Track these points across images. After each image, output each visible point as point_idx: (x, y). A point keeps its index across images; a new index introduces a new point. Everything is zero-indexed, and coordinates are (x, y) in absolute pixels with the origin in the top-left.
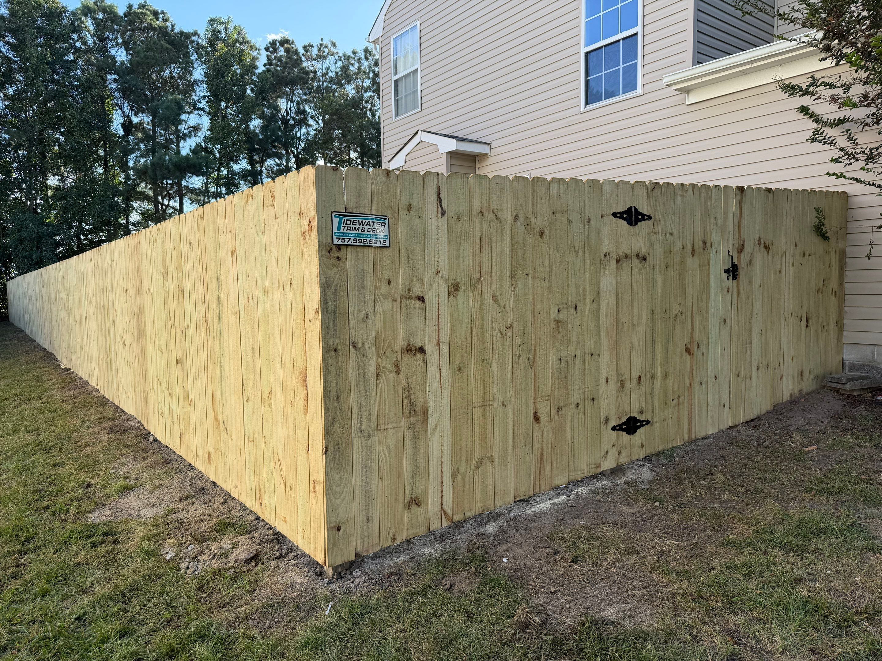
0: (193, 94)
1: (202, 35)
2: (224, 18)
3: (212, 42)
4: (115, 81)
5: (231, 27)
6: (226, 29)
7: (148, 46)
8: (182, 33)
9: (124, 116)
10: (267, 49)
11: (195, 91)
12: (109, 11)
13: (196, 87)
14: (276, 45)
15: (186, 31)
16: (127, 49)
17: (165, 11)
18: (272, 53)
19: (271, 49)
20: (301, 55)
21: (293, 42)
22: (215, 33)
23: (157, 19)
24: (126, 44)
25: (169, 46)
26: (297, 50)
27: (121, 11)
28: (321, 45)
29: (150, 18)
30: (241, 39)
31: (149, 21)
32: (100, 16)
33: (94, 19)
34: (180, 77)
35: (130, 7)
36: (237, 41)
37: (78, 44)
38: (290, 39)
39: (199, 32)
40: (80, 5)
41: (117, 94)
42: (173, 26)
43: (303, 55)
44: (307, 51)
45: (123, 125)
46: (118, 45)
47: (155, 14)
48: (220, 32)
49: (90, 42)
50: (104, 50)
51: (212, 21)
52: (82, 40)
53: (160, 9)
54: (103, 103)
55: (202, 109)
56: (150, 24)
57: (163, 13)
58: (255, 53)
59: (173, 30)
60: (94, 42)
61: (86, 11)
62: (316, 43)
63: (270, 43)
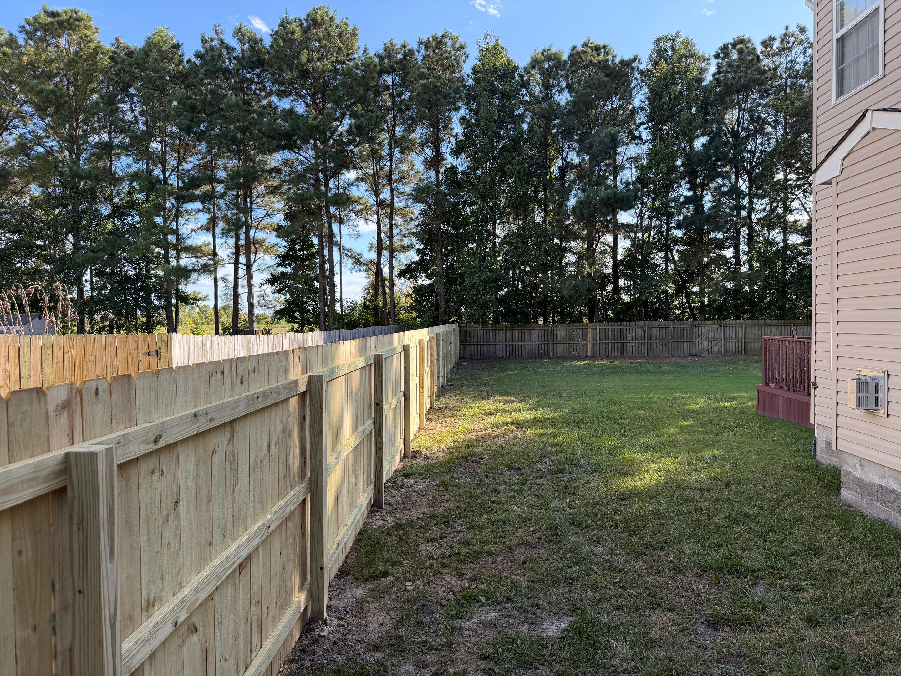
0: (632, 123)
1: (644, 59)
3: (656, 64)
4: (557, 125)
5: (678, 42)
6: (673, 46)
7: (590, 83)
8: (622, 62)
9: (563, 159)
10: (717, 56)
11: (634, 120)
12: (554, 58)
13: (636, 115)
14: (727, 48)
15: (626, 58)
16: (570, 91)
17: (606, 43)
18: (723, 59)
19: (721, 55)
20: (759, 52)
22: (661, 52)
23: (599, 54)
25: (607, 79)
26: (754, 49)
27: (565, 56)
28: (786, 35)
30: (688, 53)
31: (590, 57)
32: (547, 65)
33: (540, 69)
34: (621, 107)
35: (574, 48)
36: (683, 55)
37: (527, 98)
39: (640, 57)
40: (529, 60)
41: (560, 138)
42: (614, 57)
43: (761, 52)
44: (766, 47)
45: (561, 168)
46: (561, 90)
47: (597, 49)
48: (665, 50)
49: (537, 93)
50: (548, 97)
51: (658, 41)
52: (531, 93)
53: (601, 43)
54: (545, 149)
55: (640, 138)
56: (591, 61)
57: (605, 46)
59: (613, 61)
60: (541, 92)
61: (535, 63)
62: (778, 33)
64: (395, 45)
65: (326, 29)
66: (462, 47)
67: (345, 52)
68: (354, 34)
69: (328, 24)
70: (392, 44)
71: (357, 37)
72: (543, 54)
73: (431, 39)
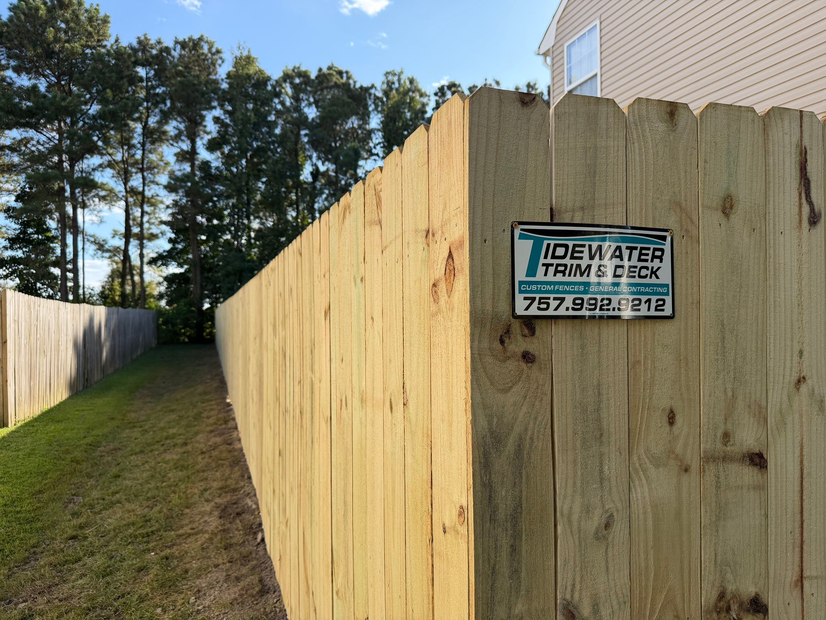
0: (370, 141)
1: (379, 88)
2: (397, 70)
3: (386, 93)
4: (306, 135)
5: (404, 77)
6: (399, 80)
7: (334, 102)
8: (361, 88)
9: (312, 165)
10: (436, 94)
11: (371, 140)
12: (304, 75)
13: (373, 135)
14: (444, 89)
15: (365, 85)
16: (317, 107)
17: (348, 70)
18: (440, 97)
19: (439, 94)
21: (459, 86)
22: (390, 84)
23: (342, 78)
24: (316, 102)
25: (350, 100)
27: (313, 75)
29: (335, 78)
30: (413, 88)
31: (334, 79)
32: (297, 81)
33: (291, 83)
34: (360, 127)
35: (320, 70)
36: (409, 90)
37: (279, 107)
38: (457, 83)
39: (375, 85)
40: (281, 74)
41: (307, 146)
42: (355, 82)
45: (312, 173)
46: (310, 105)
47: (340, 73)
48: (393, 83)
49: (288, 103)
50: (298, 109)
51: (387, 74)
52: (282, 103)
53: (344, 69)
54: (297, 155)
55: (377, 155)
56: (336, 83)
57: (347, 72)
58: (425, 100)
59: (354, 86)
60: (291, 103)
61: (287, 77)
63: (439, 89)
64: (150, 40)
65: (73, 11)
66: (218, 52)
67: (96, 38)
68: (105, 21)
69: (76, 7)
70: (146, 38)
71: (109, 25)
72: (293, 70)
73: (187, 40)
